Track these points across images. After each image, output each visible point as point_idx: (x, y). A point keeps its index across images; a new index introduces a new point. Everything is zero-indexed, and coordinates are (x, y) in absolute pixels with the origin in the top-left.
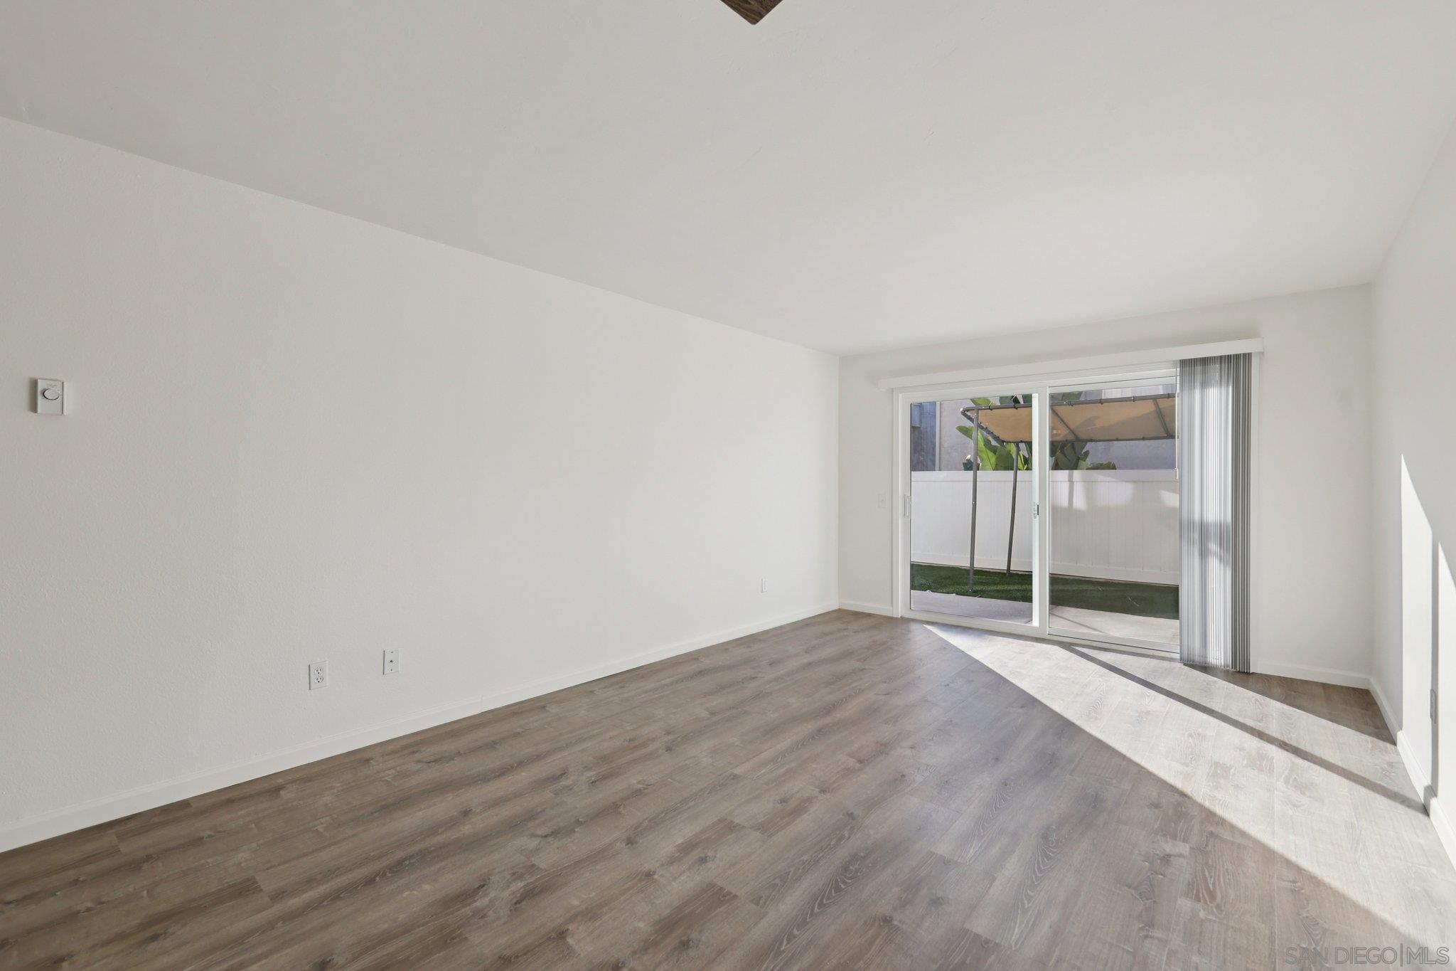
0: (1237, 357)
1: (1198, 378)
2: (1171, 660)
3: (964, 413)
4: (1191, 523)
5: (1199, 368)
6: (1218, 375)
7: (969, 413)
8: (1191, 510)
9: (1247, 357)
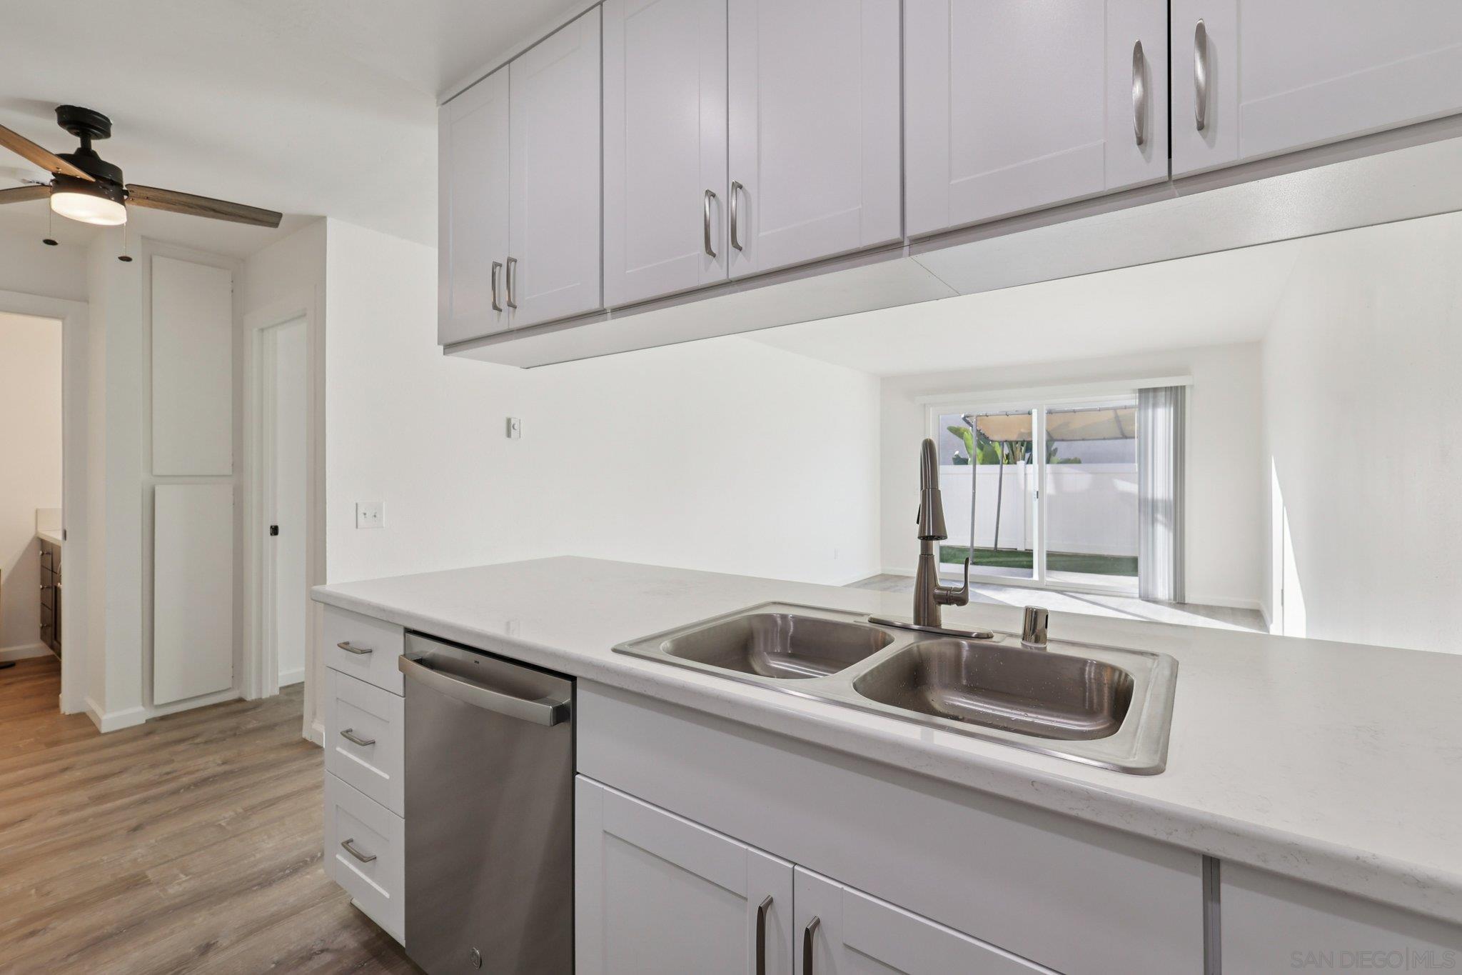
0: (1177, 388)
1: (1151, 401)
2: (1133, 598)
3: (964, 419)
4: (1146, 500)
5: (1151, 394)
6: (1164, 401)
7: (968, 419)
8: (1146, 492)
9: (1183, 388)
